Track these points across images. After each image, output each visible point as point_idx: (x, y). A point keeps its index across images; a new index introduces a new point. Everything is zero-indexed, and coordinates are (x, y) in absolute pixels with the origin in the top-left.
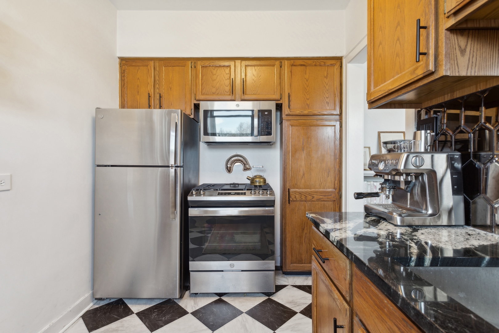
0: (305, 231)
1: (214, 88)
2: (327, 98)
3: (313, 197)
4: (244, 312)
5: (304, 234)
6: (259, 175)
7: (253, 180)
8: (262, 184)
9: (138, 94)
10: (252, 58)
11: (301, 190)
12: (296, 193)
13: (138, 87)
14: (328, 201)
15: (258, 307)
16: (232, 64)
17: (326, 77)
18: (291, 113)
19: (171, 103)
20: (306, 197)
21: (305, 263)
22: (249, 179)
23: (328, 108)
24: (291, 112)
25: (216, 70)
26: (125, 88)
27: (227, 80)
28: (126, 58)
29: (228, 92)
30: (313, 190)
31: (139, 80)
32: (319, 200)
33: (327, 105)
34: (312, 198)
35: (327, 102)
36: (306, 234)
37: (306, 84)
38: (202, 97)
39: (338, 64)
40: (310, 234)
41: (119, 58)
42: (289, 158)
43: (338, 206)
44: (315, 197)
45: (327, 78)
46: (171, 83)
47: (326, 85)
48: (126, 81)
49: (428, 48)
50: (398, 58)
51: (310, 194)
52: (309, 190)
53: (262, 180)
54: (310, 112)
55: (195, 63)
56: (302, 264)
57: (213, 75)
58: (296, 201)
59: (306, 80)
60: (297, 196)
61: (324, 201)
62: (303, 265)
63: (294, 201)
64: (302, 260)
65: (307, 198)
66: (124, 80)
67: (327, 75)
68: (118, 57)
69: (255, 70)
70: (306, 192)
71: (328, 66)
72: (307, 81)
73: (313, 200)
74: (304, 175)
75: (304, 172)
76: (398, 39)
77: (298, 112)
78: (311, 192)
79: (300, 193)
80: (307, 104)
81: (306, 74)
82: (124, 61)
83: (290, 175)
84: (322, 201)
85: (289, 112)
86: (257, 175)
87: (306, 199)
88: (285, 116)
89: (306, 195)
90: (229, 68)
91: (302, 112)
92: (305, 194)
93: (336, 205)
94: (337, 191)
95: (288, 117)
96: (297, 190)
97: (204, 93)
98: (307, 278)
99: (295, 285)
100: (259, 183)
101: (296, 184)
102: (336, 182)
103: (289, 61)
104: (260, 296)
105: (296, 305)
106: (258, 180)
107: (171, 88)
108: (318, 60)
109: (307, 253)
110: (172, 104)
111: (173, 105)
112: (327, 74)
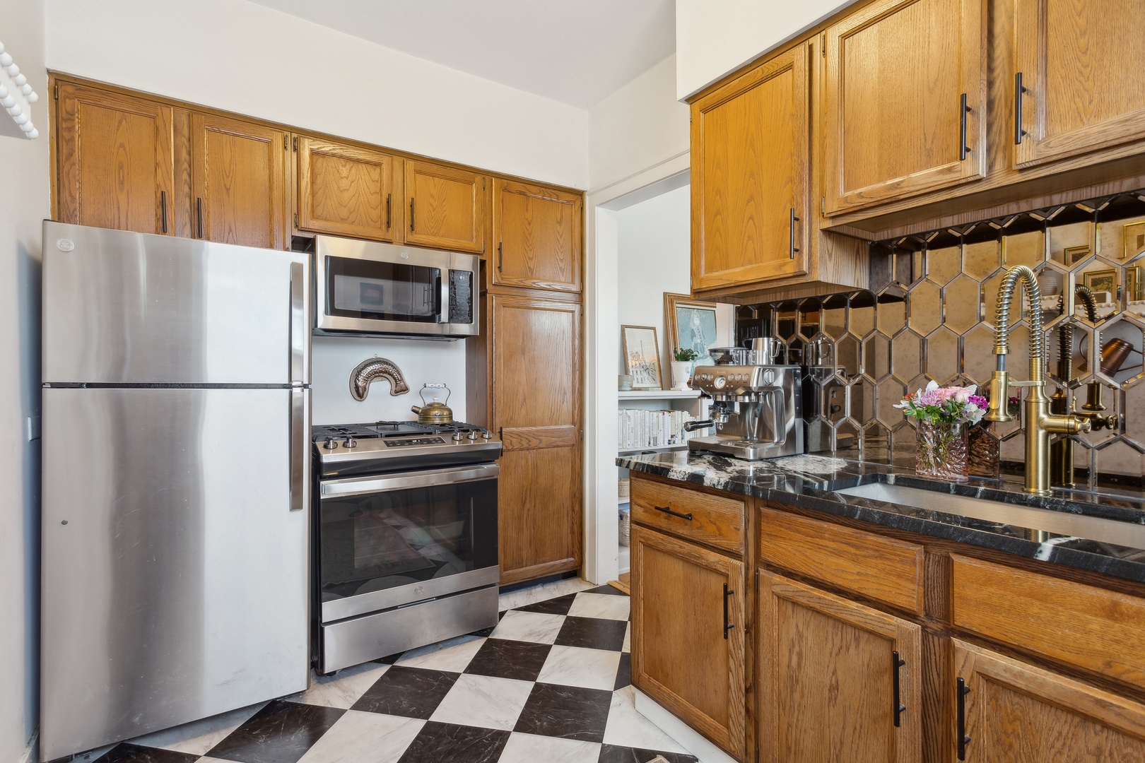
0: (528, 505)
1: (345, 207)
2: (561, 260)
3: (541, 441)
4: (461, 671)
5: (526, 510)
6: (438, 404)
7: (424, 414)
8: (446, 421)
9: (122, 189)
10: (429, 159)
11: (520, 429)
12: (513, 435)
13: (121, 167)
14: (563, 446)
15: (479, 657)
16: (385, 160)
17: (560, 223)
18: (502, 282)
19: (230, 228)
20: (530, 441)
21: (527, 566)
22: (417, 412)
23: (563, 279)
24: (502, 279)
25: (348, 167)
26: (74, 164)
27: (375, 195)
28: (75, 79)
29: (376, 222)
30: (540, 428)
31: (125, 149)
32: (549, 446)
33: (560, 274)
34: (539, 443)
35: (561, 268)
36: (529, 510)
37: (528, 230)
38: (315, 224)
39: (578, 203)
40: (534, 509)
41: (50, 72)
42: (501, 369)
43: (579, 453)
44: (544, 441)
45: (560, 225)
46: (228, 177)
47: (559, 239)
48: (77, 142)
49: (801, 244)
50: (750, 242)
51: (535, 435)
52: (534, 428)
53: (446, 413)
54: (534, 283)
55: (295, 140)
56: (523, 567)
57: (342, 178)
58: (513, 450)
59: (526, 222)
60: (514, 440)
61: (557, 446)
62: (524, 569)
63: (509, 450)
64: (523, 560)
65: (530, 443)
66: (72, 139)
67: (561, 220)
68: (48, 71)
69: (435, 185)
70: (530, 432)
71: (563, 203)
72: (529, 224)
73: (540, 446)
74: (525, 400)
75: (525, 396)
76: (751, 218)
77: (515, 280)
78: (537, 431)
79: (519, 435)
80: (530, 268)
81: (527, 210)
82: (70, 87)
83: (502, 401)
84: (554, 447)
85: (500, 279)
86: (434, 403)
87: (530, 445)
88: (492, 287)
89: (529, 438)
90: (378, 170)
91: (521, 281)
92: (527, 437)
93: (576, 452)
94: (577, 427)
95: (497, 288)
96: (514, 429)
97: (320, 216)
98: (529, 592)
99: (517, 607)
100: (442, 419)
101: (512, 419)
102: (576, 412)
103: (499, 180)
104: (470, 641)
105: (541, 636)
106: (436, 412)
107: (228, 190)
108: (547, 190)
109: (530, 545)
110: (233, 228)
111: (234, 231)
112: (562, 217)
